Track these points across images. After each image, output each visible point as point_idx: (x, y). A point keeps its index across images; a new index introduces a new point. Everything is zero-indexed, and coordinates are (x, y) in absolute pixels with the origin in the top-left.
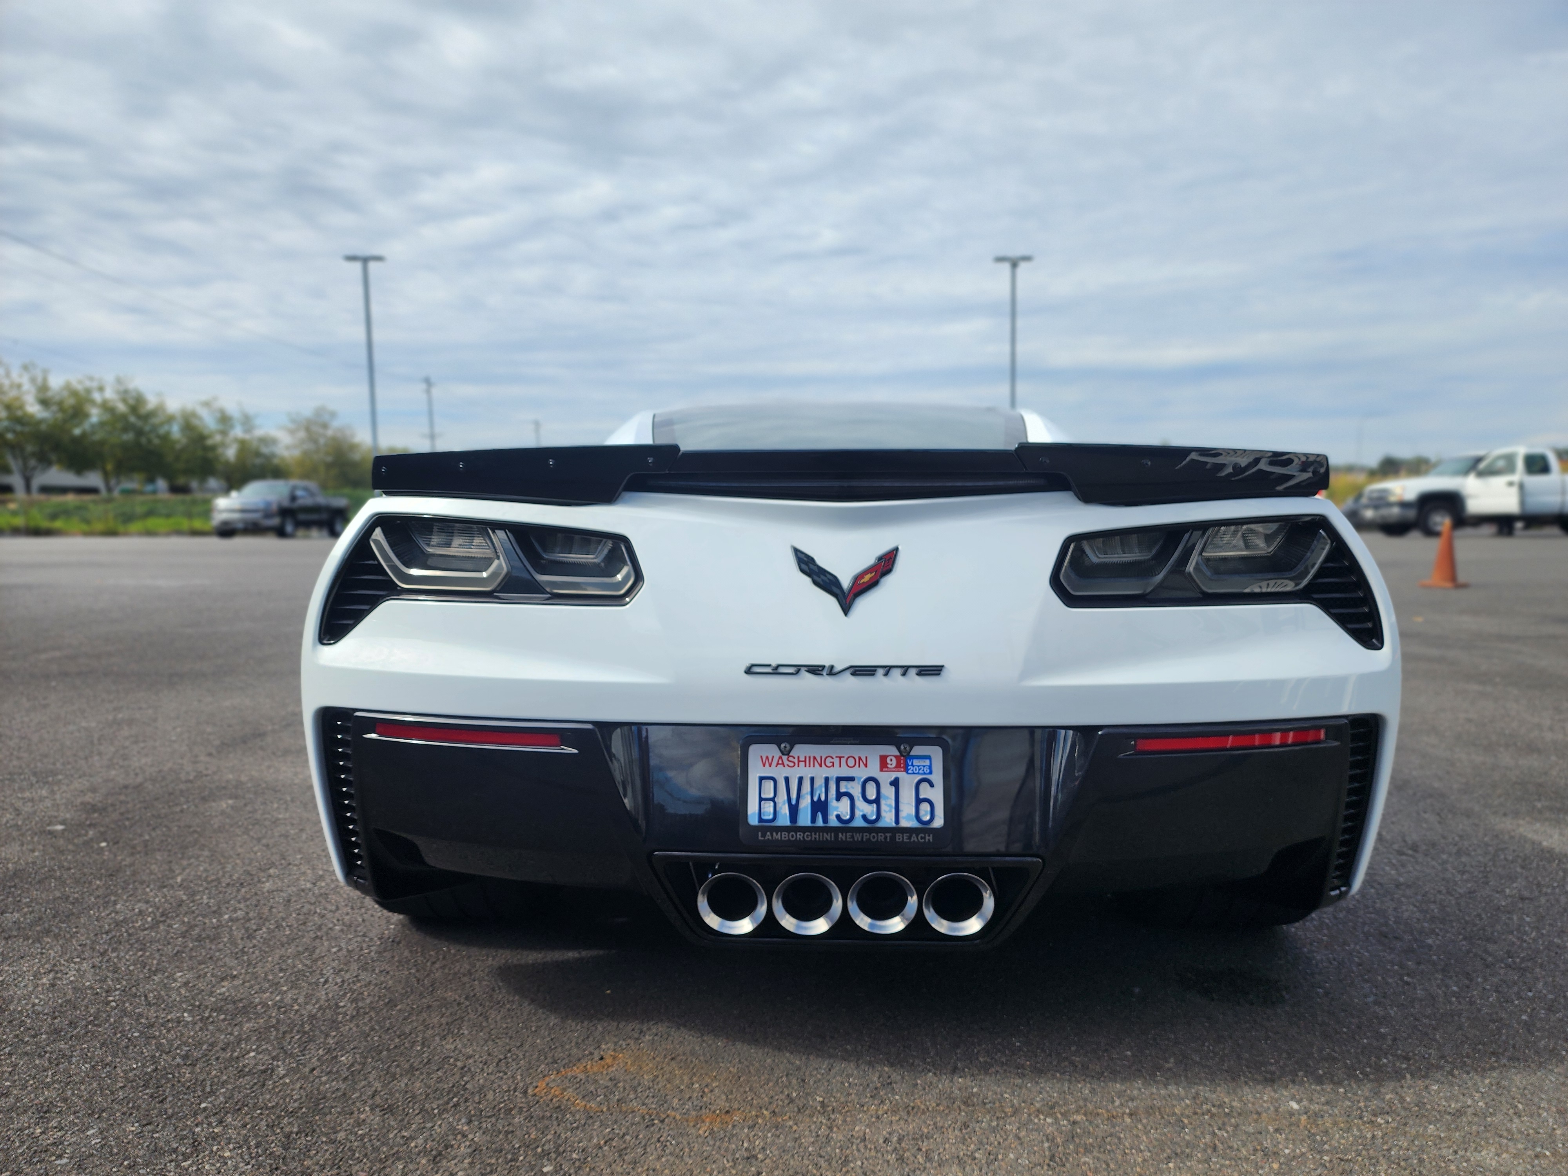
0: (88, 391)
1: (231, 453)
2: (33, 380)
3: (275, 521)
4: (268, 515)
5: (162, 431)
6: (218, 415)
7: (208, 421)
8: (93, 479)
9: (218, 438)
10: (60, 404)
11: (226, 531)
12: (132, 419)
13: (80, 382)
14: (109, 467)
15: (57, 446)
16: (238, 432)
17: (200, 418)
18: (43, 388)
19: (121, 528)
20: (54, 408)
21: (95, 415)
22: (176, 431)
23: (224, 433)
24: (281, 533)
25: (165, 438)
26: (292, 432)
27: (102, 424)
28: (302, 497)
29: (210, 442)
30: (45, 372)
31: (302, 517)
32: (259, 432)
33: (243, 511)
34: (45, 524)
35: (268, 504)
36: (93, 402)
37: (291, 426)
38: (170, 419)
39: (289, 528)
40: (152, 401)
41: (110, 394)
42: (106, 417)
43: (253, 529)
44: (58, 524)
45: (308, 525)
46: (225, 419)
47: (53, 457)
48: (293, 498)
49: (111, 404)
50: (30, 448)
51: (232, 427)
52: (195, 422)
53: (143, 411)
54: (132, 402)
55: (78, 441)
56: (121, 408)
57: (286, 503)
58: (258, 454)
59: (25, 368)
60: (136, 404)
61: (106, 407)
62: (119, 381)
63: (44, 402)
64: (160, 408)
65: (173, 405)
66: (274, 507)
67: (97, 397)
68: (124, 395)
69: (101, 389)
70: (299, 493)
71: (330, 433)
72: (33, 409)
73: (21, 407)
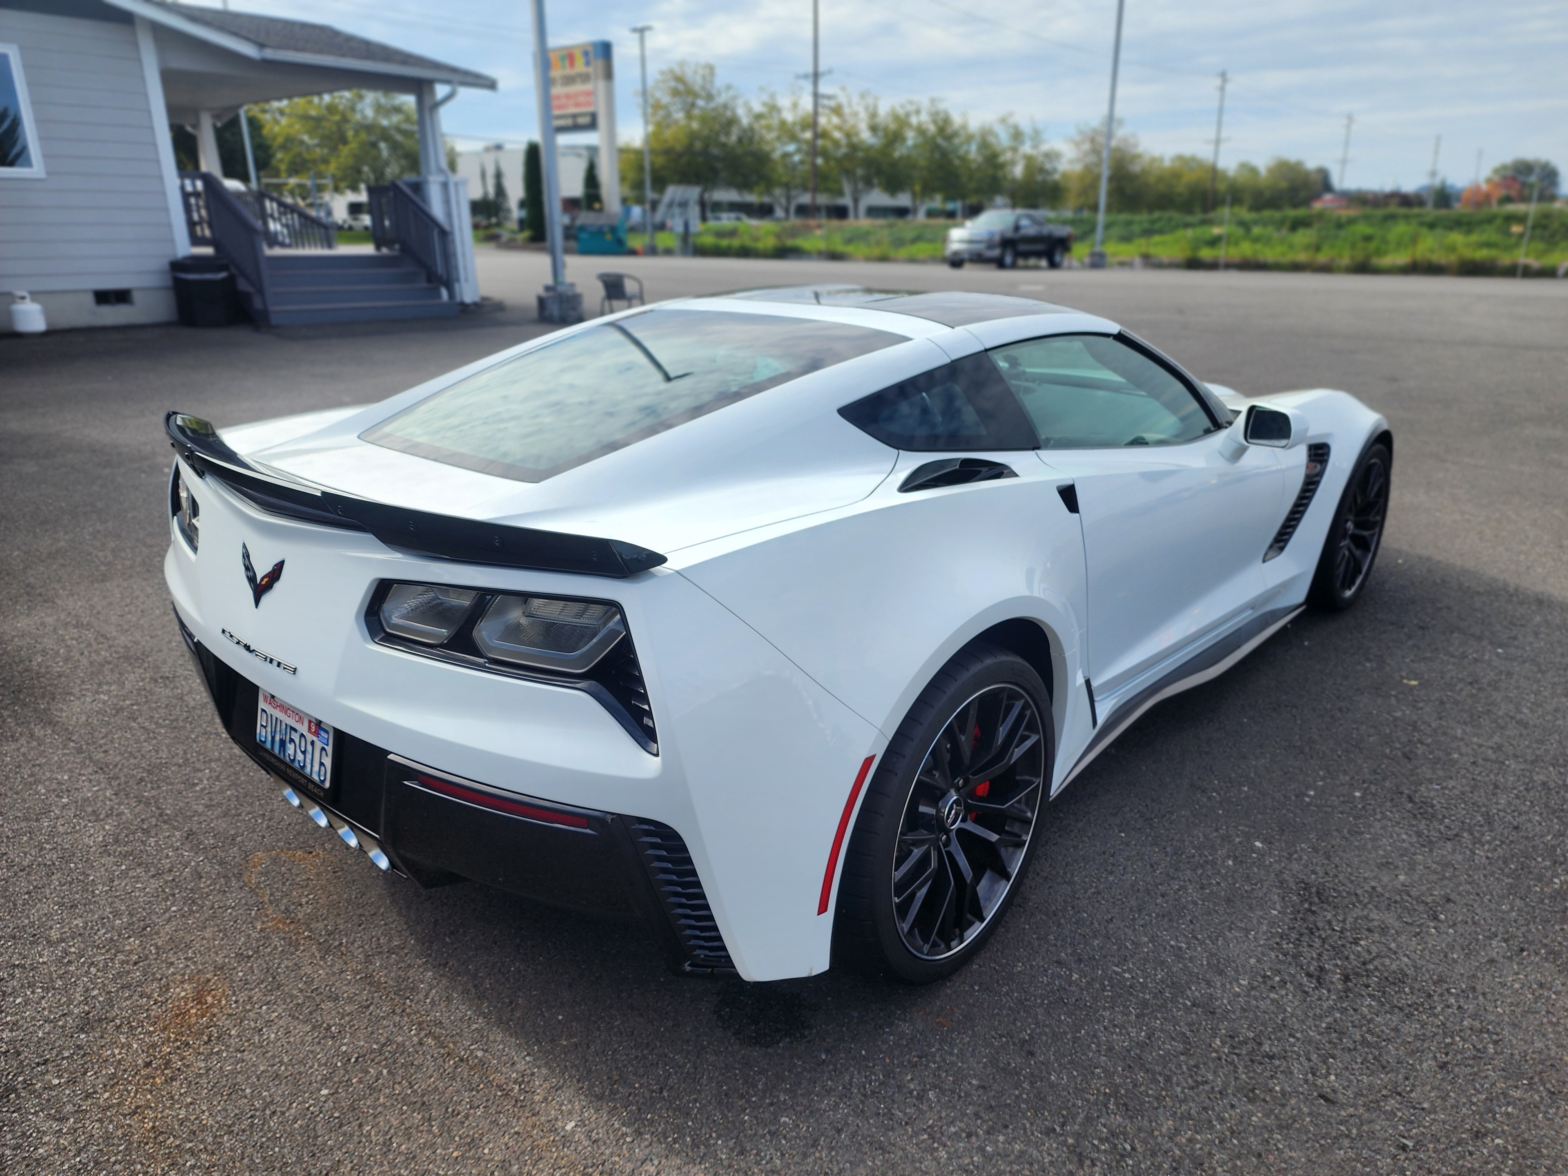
0: (908, 115)
1: (1018, 171)
2: (867, 108)
3: (996, 253)
4: (991, 246)
5: (962, 151)
6: (1012, 131)
7: (1003, 139)
8: (903, 200)
9: (1008, 156)
10: (886, 129)
11: (956, 262)
12: (940, 141)
13: (903, 106)
14: (918, 188)
15: (879, 172)
16: (1027, 148)
17: (996, 135)
18: (873, 115)
19: (892, 254)
20: (880, 134)
21: (911, 138)
22: (973, 152)
23: (1015, 150)
24: (1000, 264)
25: (963, 159)
26: (1077, 145)
27: (916, 146)
28: (1025, 227)
29: (1002, 159)
30: (876, 98)
31: (1022, 247)
32: (1045, 147)
33: (971, 242)
34: (840, 248)
35: (992, 234)
36: (909, 125)
37: (1078, 138)
38: (970, 138)
39: (1008, 259)
40: (957, 119)
41: (924, 118)
42: (920, 140)
43: (978, 259)
44: (850, 249)
45: (1026, 255)
46: (1017, 135)
47: (876, 181)
48: (1017, 228)
49: (924, 127)
50: (860, 172)
51: (1022, 142)
52: (991, 139)
53: (949, 131)
54: (940, 123)
55: (894, 164)
56: (932, 129)
57: (1010, 234)
58: (1042, 170)
59: (863, 96)
60: (944, 125)
61: (921, 131)
62: (933, 101)
63: (874, 129)
64: (964, 127)
65: (975, 123)
66: (997, 238)
67: (914, 120)
68: (935, 115)
69: (918, 112)
70: (1024, 222)
71: (1114, 143)
72: (866, 136)
73: (857, 134)
